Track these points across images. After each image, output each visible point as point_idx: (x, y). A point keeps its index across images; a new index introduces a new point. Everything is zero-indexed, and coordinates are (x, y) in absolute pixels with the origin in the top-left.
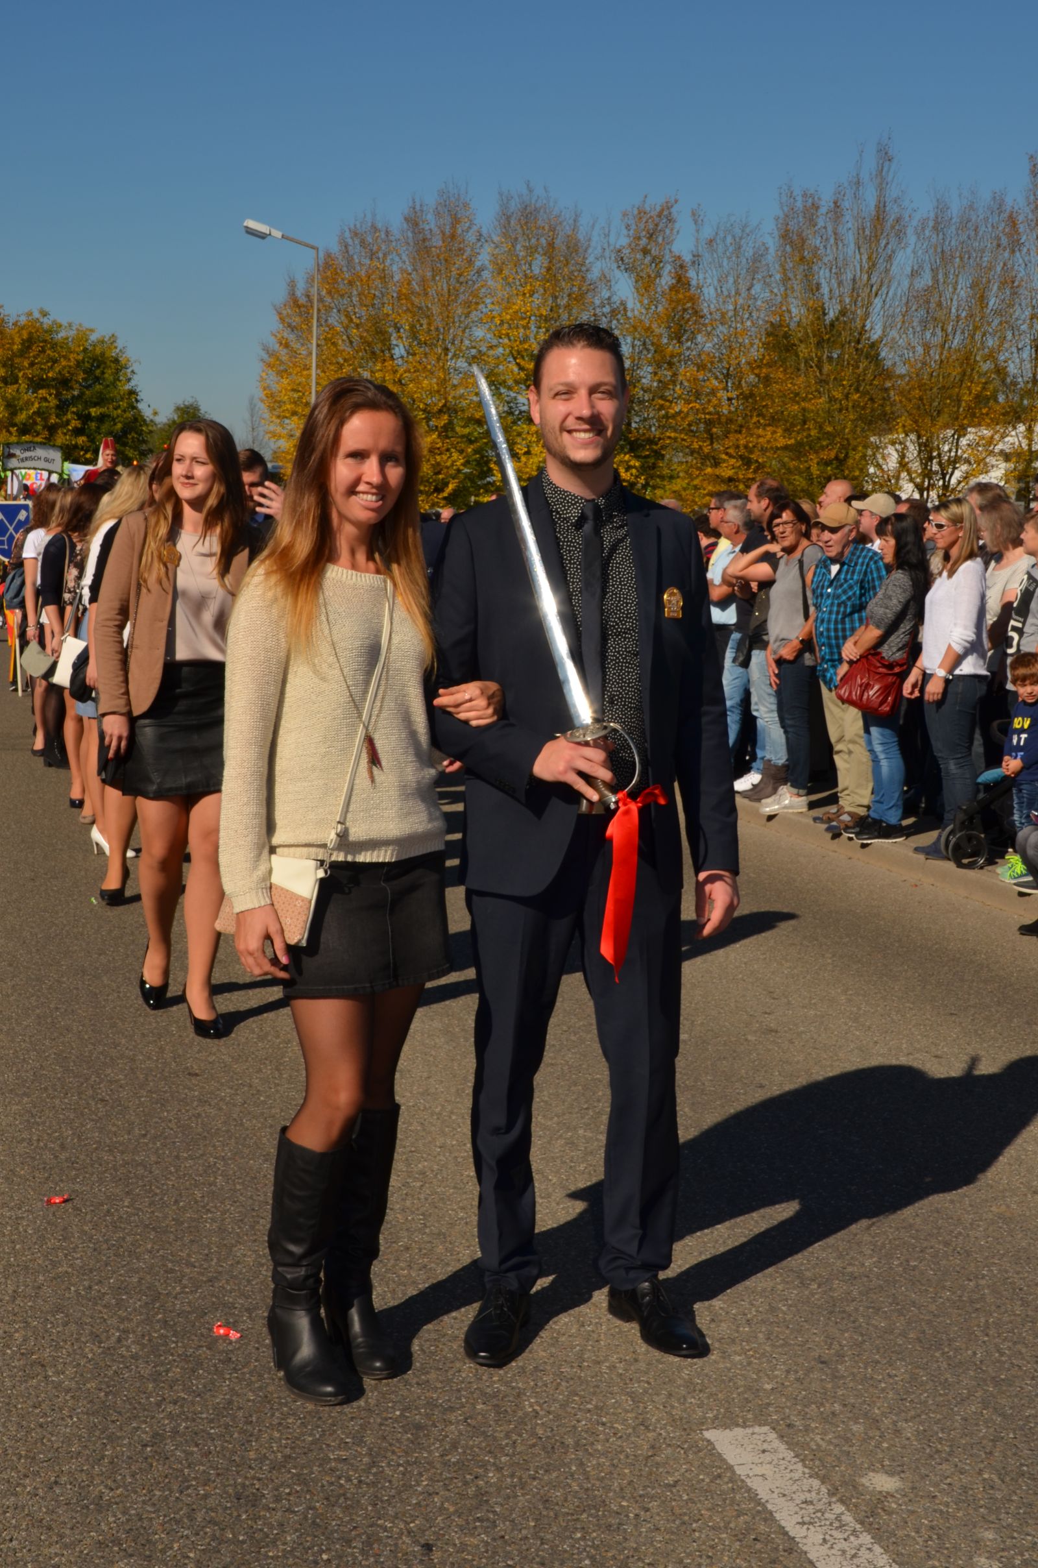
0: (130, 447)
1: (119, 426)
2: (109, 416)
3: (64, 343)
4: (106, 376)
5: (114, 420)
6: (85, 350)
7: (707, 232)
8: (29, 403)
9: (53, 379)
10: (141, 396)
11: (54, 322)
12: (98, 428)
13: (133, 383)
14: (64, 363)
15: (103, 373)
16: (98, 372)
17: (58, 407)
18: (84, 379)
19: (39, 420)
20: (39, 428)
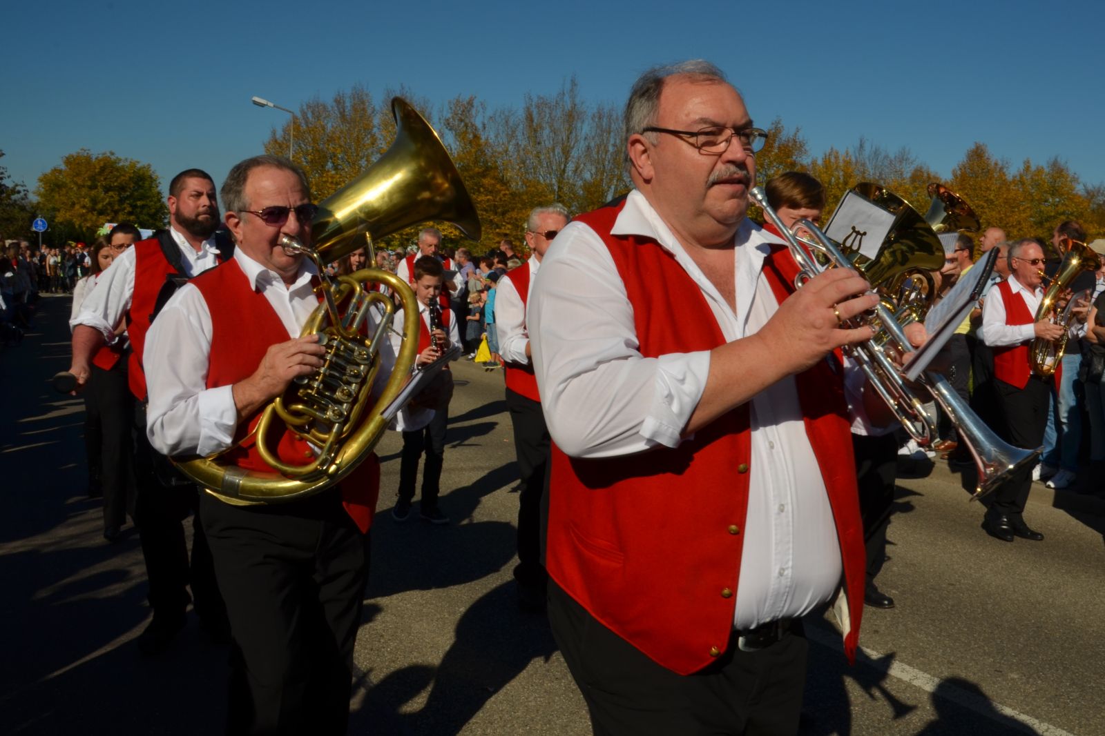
2: (147, 205)
3: (123, 168)
4: (146, 185)
6: (133, 173)
7: (489, 113)
8: (103, 199)
9: (116, 186)
11: (117, 158)
13: (159, 189)
14: (123, 178)
15: (144, 183)
16: (141, 183)
17: (119, 201)
18: (134, 187)
19: (109, 207)
20: (109, 211)
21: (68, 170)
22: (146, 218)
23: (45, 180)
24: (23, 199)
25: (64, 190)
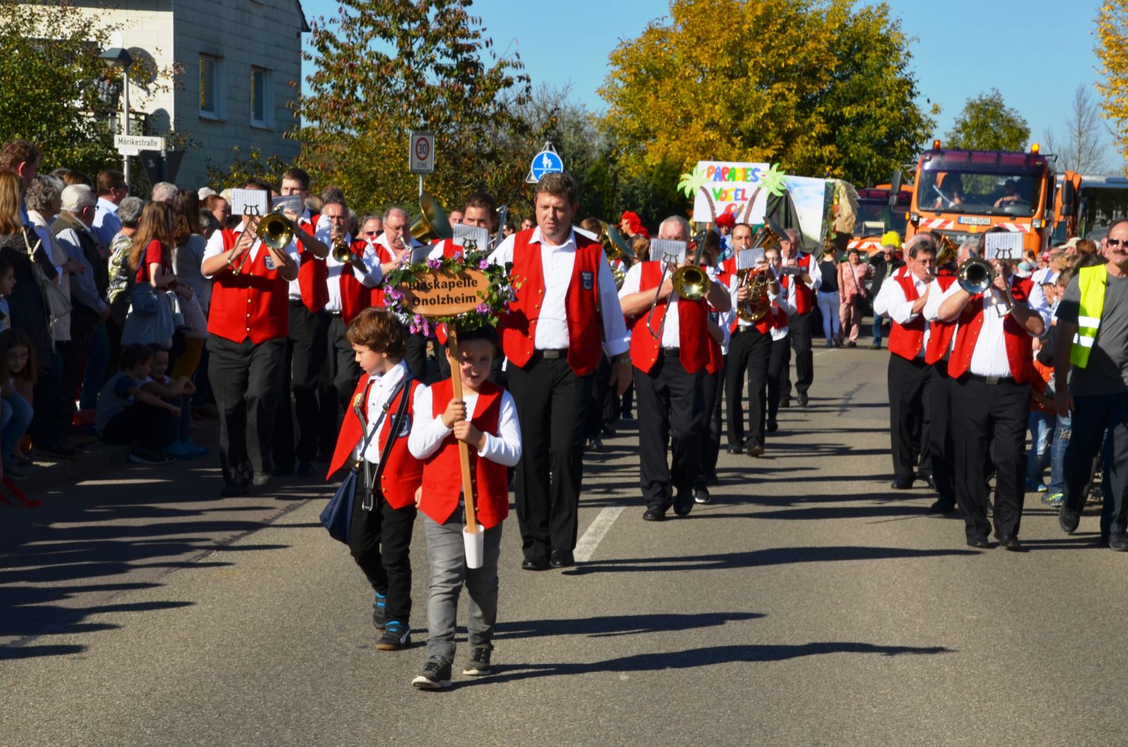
0: (897, 159)
1: (884, 129)
2: (869, 117)
3: (816, 22)
4: (869, 61)
5: (876, 121)
6: (843, 27)
8: (759, 103)
9: (795, 69)
10: (918, 87)
12: (854, 134)
13: (907, 70)
15: (865, 57)
16: (858, 56)
17: (799, 106)
18: (838, 68)
19: (771, 124)
21: (679, 29)
22: (866, 150)
23: (624, 58)
24: (520, 101)
25: (668, 84)
